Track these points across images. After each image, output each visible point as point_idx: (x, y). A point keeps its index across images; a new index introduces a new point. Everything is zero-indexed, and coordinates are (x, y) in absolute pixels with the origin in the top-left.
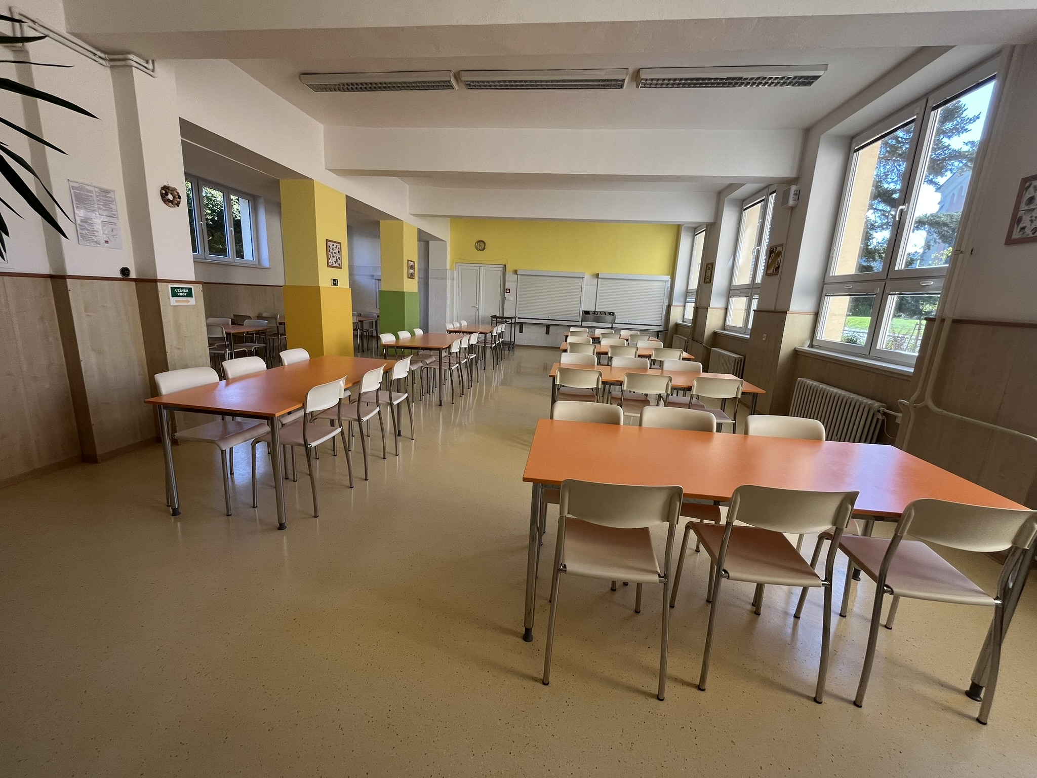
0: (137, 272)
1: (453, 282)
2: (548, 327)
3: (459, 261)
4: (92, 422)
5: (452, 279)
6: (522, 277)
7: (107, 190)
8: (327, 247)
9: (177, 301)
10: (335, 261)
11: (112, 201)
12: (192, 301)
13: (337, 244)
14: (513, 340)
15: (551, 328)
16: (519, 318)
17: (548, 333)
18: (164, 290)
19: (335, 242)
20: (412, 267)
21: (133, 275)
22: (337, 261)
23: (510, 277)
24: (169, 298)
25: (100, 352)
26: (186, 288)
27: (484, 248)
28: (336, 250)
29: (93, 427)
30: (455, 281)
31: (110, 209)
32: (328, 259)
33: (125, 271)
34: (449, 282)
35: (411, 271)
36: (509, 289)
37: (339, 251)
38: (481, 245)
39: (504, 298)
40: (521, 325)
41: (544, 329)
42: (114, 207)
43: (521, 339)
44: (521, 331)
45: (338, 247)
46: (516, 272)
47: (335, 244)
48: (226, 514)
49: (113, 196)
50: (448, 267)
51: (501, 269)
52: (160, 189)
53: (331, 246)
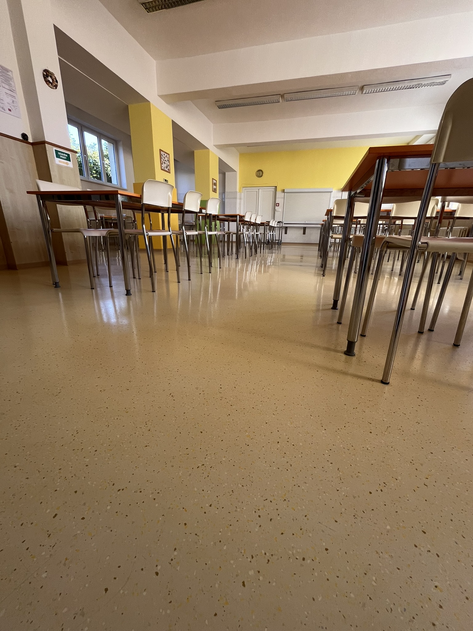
0: (33, 139)
1: (241, 201)
2: (305, 229)
3: (245, 187)
4: (11, 240)
5: (240, 199)
6: (288, 194)
7: (7, 69)
8: (161, 155)
9: (60, 161)
10: (166, 166)
11: (11, 79)
12: (70, 164)
13: (167, 155)
14: (280, 239)
15: (307, 231)
16: (284, 224)
17: (304, 233)
18: (51, 151)
19: (166, 153)
20: (215, 184)
21: (30, 140)
22: (167, 167)
23: (279, 195)
24: (54, 158)
25: (11, 191)
26: (66, 154)
27: (261, 176)
28: (166, 159)
29: (12, 244)
30: (242, 200)
31: (10, 85)
32: (161, 164)
33: (25, 136)
34: (238, 201)
35: (215, 187)
36: (279, 204)
37: (168, 160)
38: (260, 174)
39: (274, 210)
40: (286, 228)
41: (302, 231)
42: (12, 83)
43: (286, 238)
44: (286, 233)
45: (167, 157)
46: (283, 191)
47: (166, 154)
48: (90, 288)
49: (11, 75)
50: (238, 190)
51: (273, 190)
52: (43, 71)
53: (163, 155)
